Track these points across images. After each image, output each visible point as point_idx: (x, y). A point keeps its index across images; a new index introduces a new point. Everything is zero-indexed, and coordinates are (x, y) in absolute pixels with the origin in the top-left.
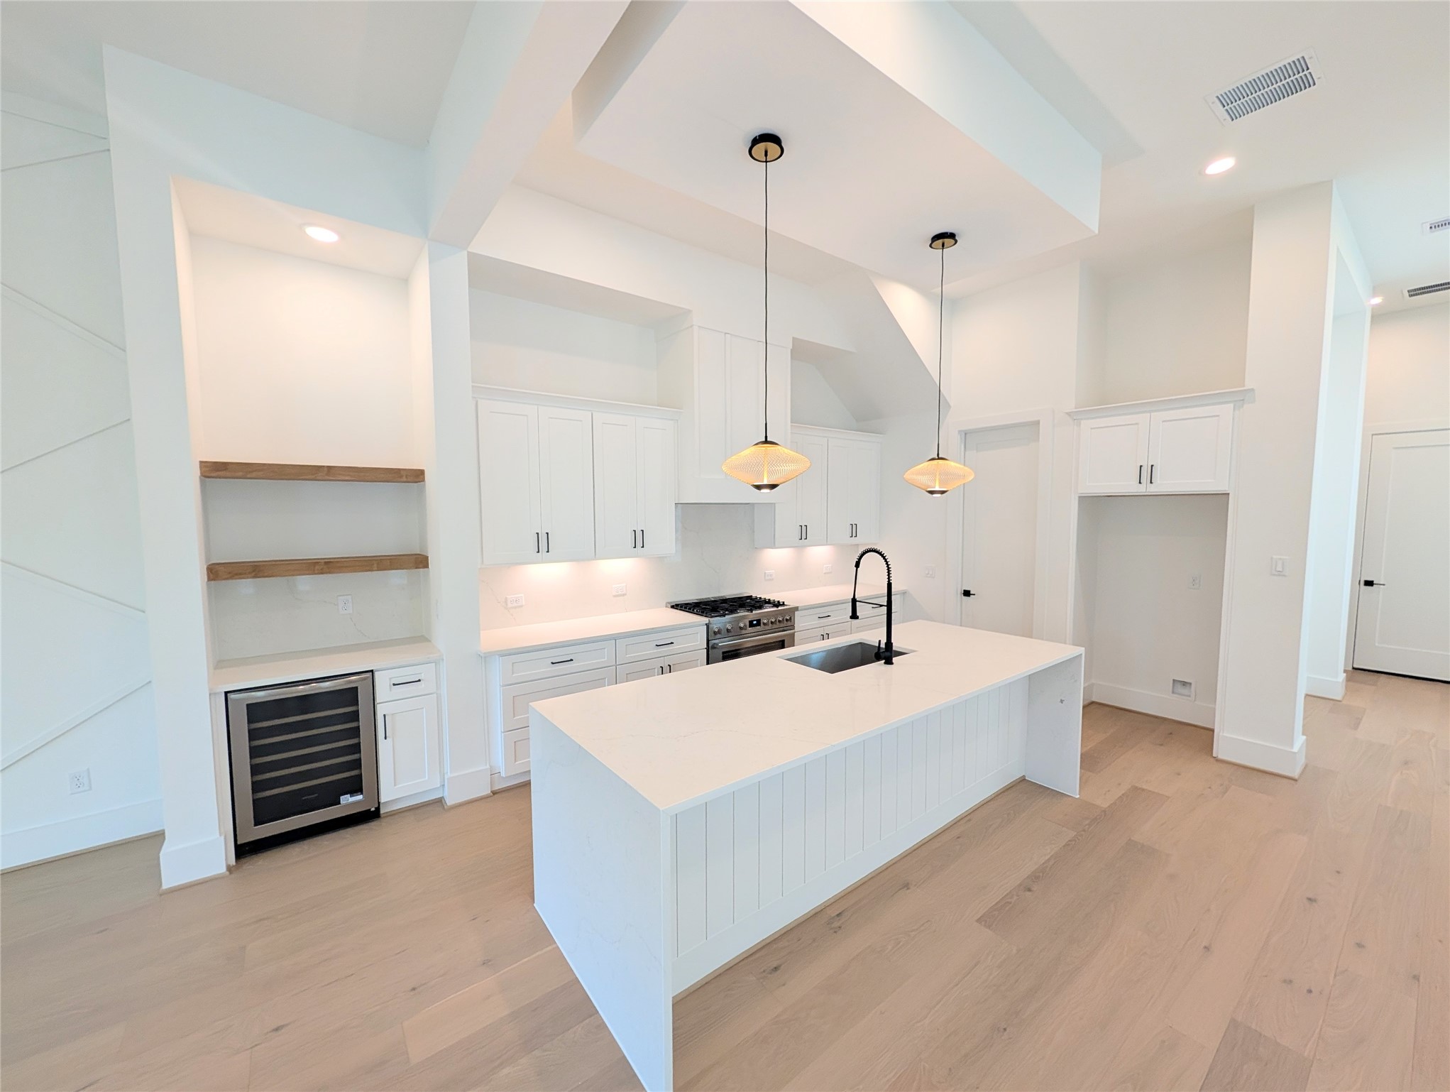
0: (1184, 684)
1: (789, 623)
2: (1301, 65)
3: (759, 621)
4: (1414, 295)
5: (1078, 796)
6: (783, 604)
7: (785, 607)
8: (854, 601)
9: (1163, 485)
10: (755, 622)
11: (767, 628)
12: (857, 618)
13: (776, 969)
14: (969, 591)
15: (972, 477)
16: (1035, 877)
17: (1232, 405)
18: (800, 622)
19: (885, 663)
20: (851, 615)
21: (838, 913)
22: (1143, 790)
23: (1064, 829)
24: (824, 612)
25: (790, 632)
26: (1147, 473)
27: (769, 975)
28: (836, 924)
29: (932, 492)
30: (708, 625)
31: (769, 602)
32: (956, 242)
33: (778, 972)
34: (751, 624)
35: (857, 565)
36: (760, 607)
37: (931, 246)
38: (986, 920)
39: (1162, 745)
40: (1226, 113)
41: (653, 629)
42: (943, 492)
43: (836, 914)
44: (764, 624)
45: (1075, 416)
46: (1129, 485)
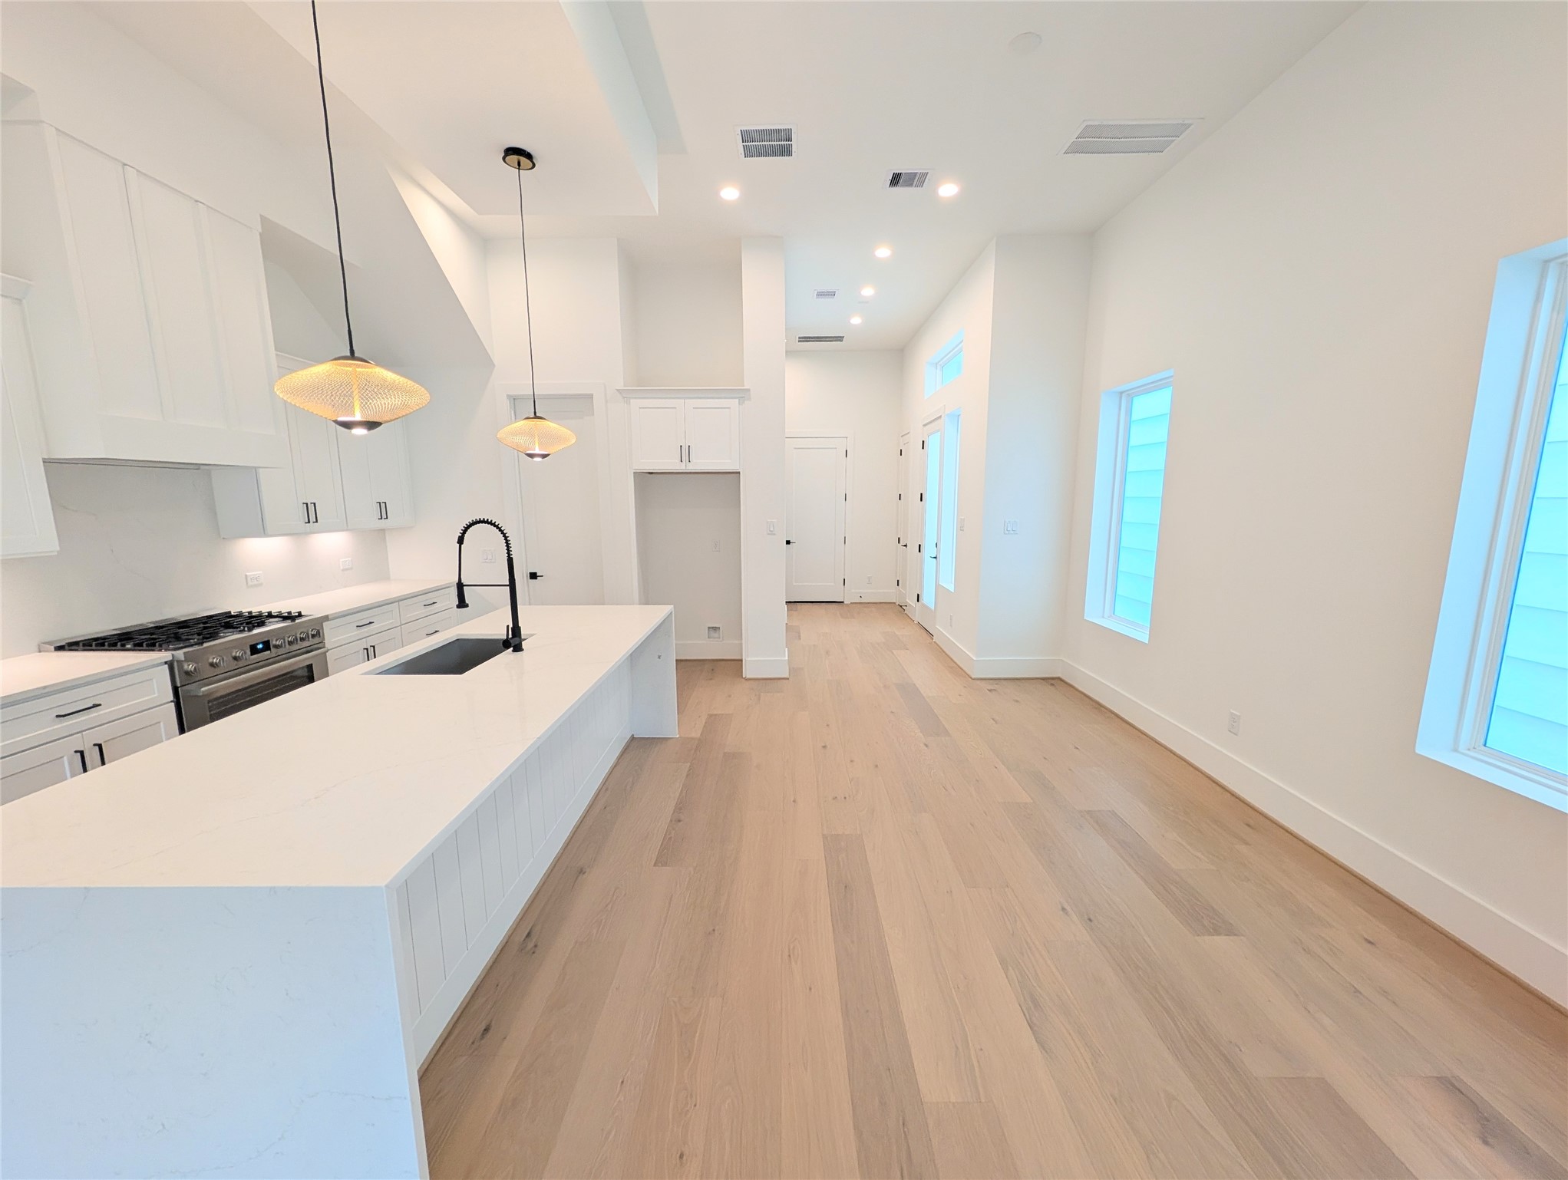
0: (716, 629)
1: (316, 640)
2: (787, 135)
3: (267, 646)
4: (803, 341)
5: (678, 736)
6: (300, 615)
7: (303, 619)
8: (460, 586)
9: (698, 464)
10: (260, 646)
11: (281, 651)
12: (467, 606)
13: (486, 1030)
14: (536, 573)
15: (573, 441)
16: (679, 808)
17: (737, 400)
18: (332, 637)
19: (514, 651)
20: (457, 603)
21: (526, 933)
22: (716, 715)
23: (680, 764)
24: (363, 618)
25: (320, 651)
26: (686, 452)
27: (483, 1041)
28: (530, 945)
29: (531, 456)
30: (170, 665)
31: (270, 615)
32: (534, 166)
33: (491, 1032)
34: (254, 650)
35: (461, 541)
36: (262, 624)
37: (504, 159)
38: (661, 861)
39: (711, 679)
40: (742, 147)
41: (45, 687)
42: (544, 456)
43: (525, 935)
44: (276, 647)
45: (625, 394)
46: (672, 464)
